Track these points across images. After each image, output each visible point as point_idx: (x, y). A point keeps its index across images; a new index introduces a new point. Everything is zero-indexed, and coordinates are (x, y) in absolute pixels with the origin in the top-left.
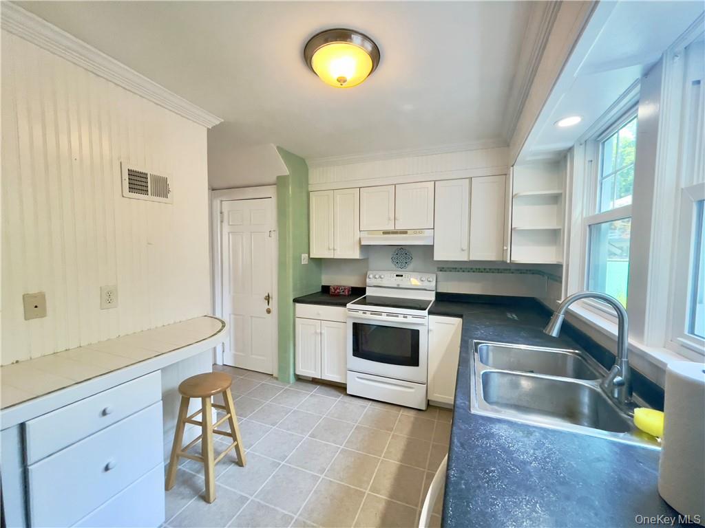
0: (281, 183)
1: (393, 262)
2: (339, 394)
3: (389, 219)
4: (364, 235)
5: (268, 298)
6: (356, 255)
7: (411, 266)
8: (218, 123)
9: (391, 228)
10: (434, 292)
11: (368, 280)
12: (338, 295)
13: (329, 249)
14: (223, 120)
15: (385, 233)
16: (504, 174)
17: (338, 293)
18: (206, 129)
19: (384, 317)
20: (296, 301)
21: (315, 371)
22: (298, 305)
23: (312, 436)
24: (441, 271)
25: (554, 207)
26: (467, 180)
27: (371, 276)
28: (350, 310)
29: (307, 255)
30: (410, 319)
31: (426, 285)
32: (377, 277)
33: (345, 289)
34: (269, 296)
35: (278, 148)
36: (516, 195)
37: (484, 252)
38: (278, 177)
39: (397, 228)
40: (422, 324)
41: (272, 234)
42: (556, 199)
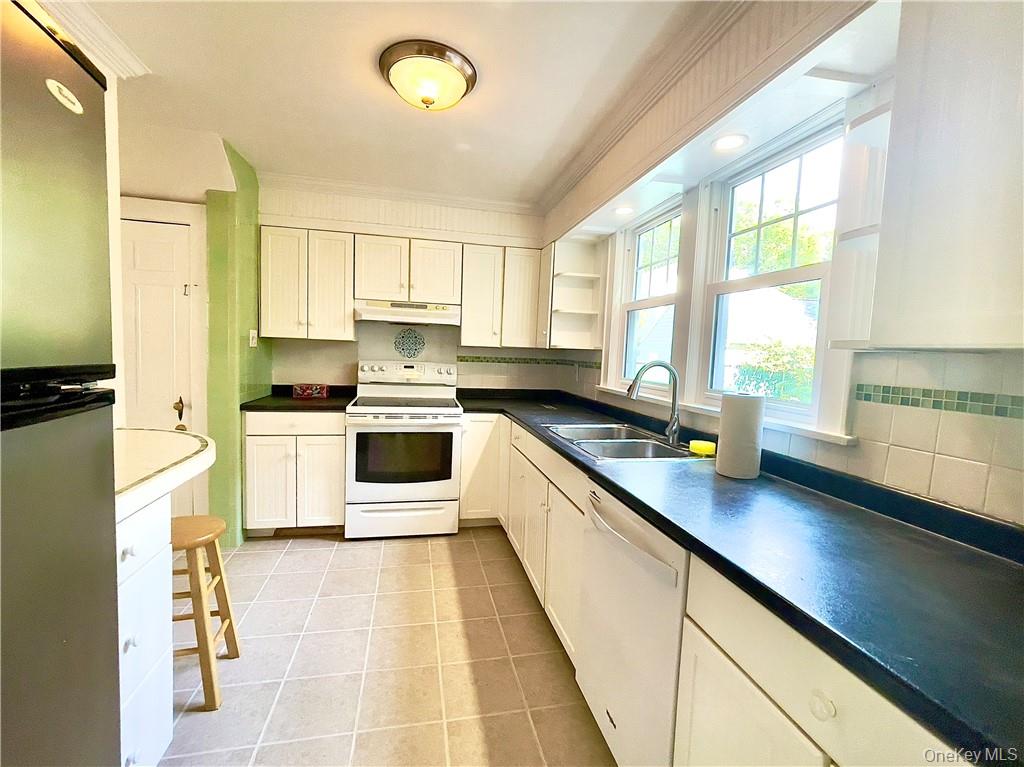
0: (214, 202)
1: (397, 348)
2: (333, 542)
3: (402, 286)
4: (360, 306)
5: (180, 406)
6: (348, 334)
7: (424, 353)
8: (140, 72)
9: (403, 298)
10: (454, 389)
11: (360, 373)
12: (309, 398)
13: (300, 323)
14: (151, 72)
15: (394, 305)
16: (541, 248)
17: (309, 394)
18: (116, 77)
19: (406, 420)
20: (245, 407)
21: (286, 518)
22: (250, 415)
23: (323, 595)
24: (461, 361)
25: (589, 292)
26: (502, 249)
27: (366, 368)
28: (353, 415)
29: (256, 332)
30: (441, 420)
31: (445, 379)
32: (376, 368)
33: (322, 388)
34: (181, 401)
35: (224, 142)
36: (558, 275)
37: (517, 337)
38: (208, 192)
39: (412, 300)
40: (458, 425)
41: (192, 290)
42: (592, 283)
